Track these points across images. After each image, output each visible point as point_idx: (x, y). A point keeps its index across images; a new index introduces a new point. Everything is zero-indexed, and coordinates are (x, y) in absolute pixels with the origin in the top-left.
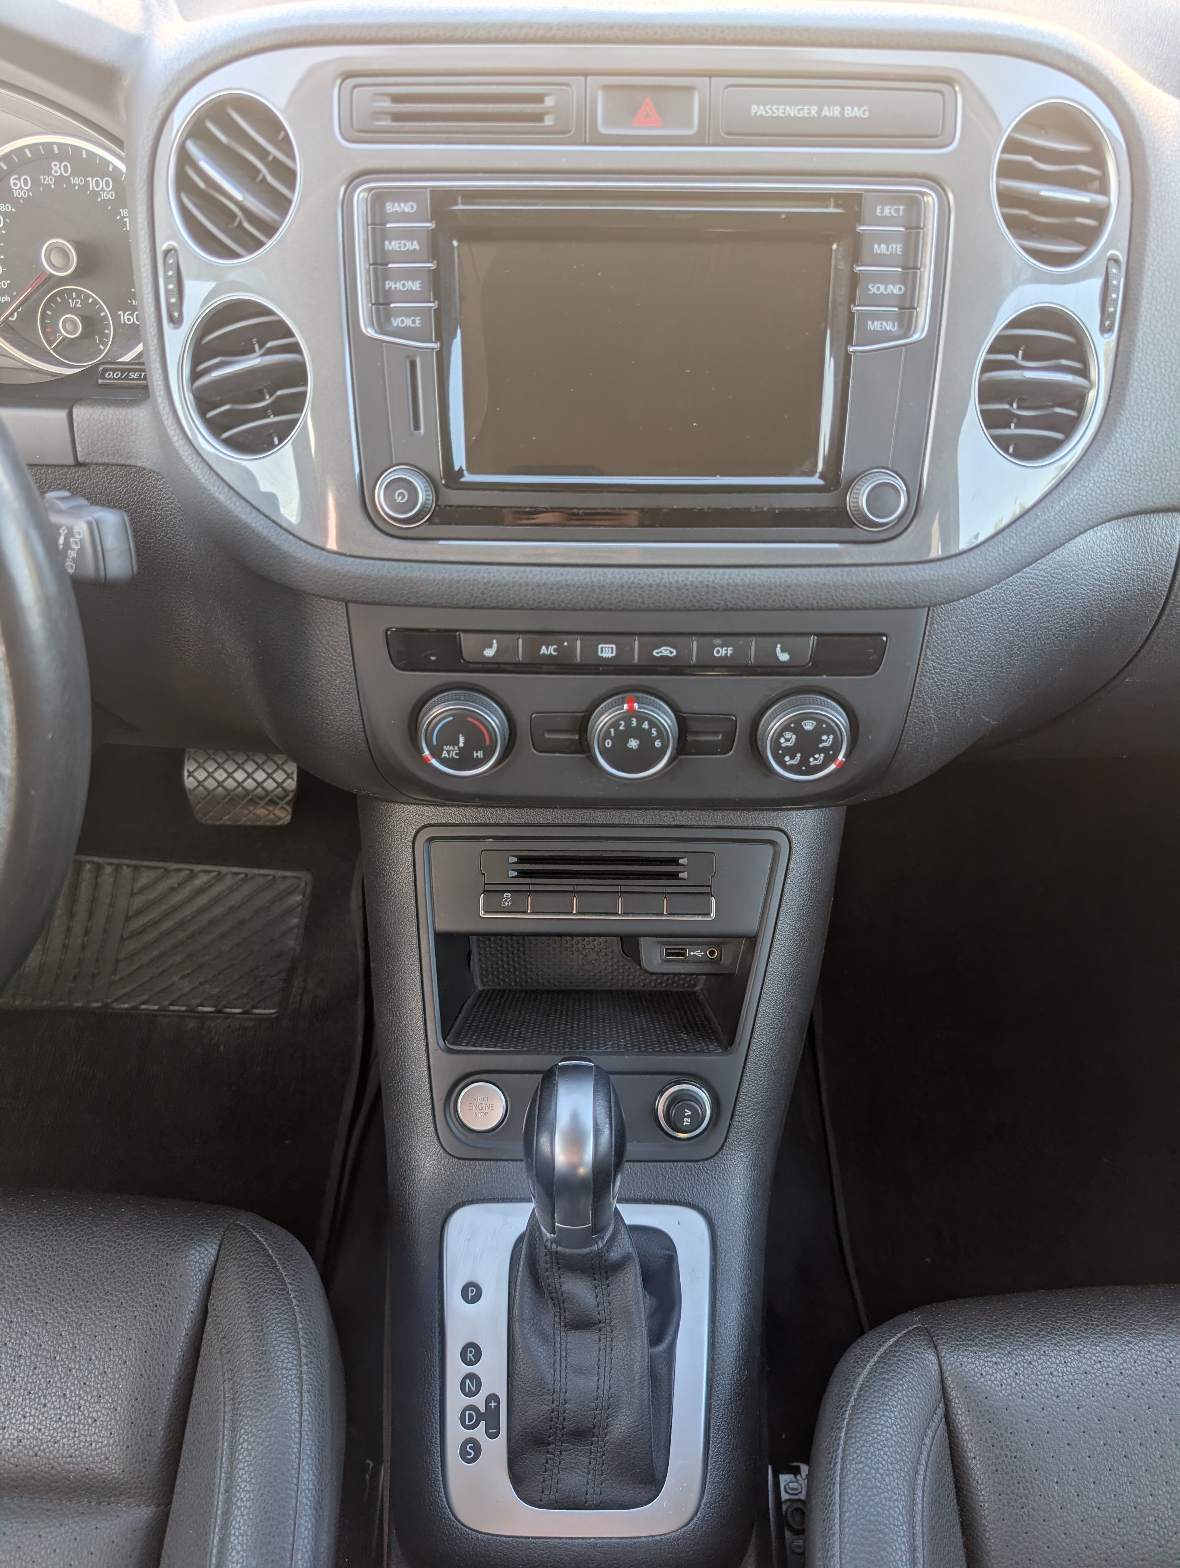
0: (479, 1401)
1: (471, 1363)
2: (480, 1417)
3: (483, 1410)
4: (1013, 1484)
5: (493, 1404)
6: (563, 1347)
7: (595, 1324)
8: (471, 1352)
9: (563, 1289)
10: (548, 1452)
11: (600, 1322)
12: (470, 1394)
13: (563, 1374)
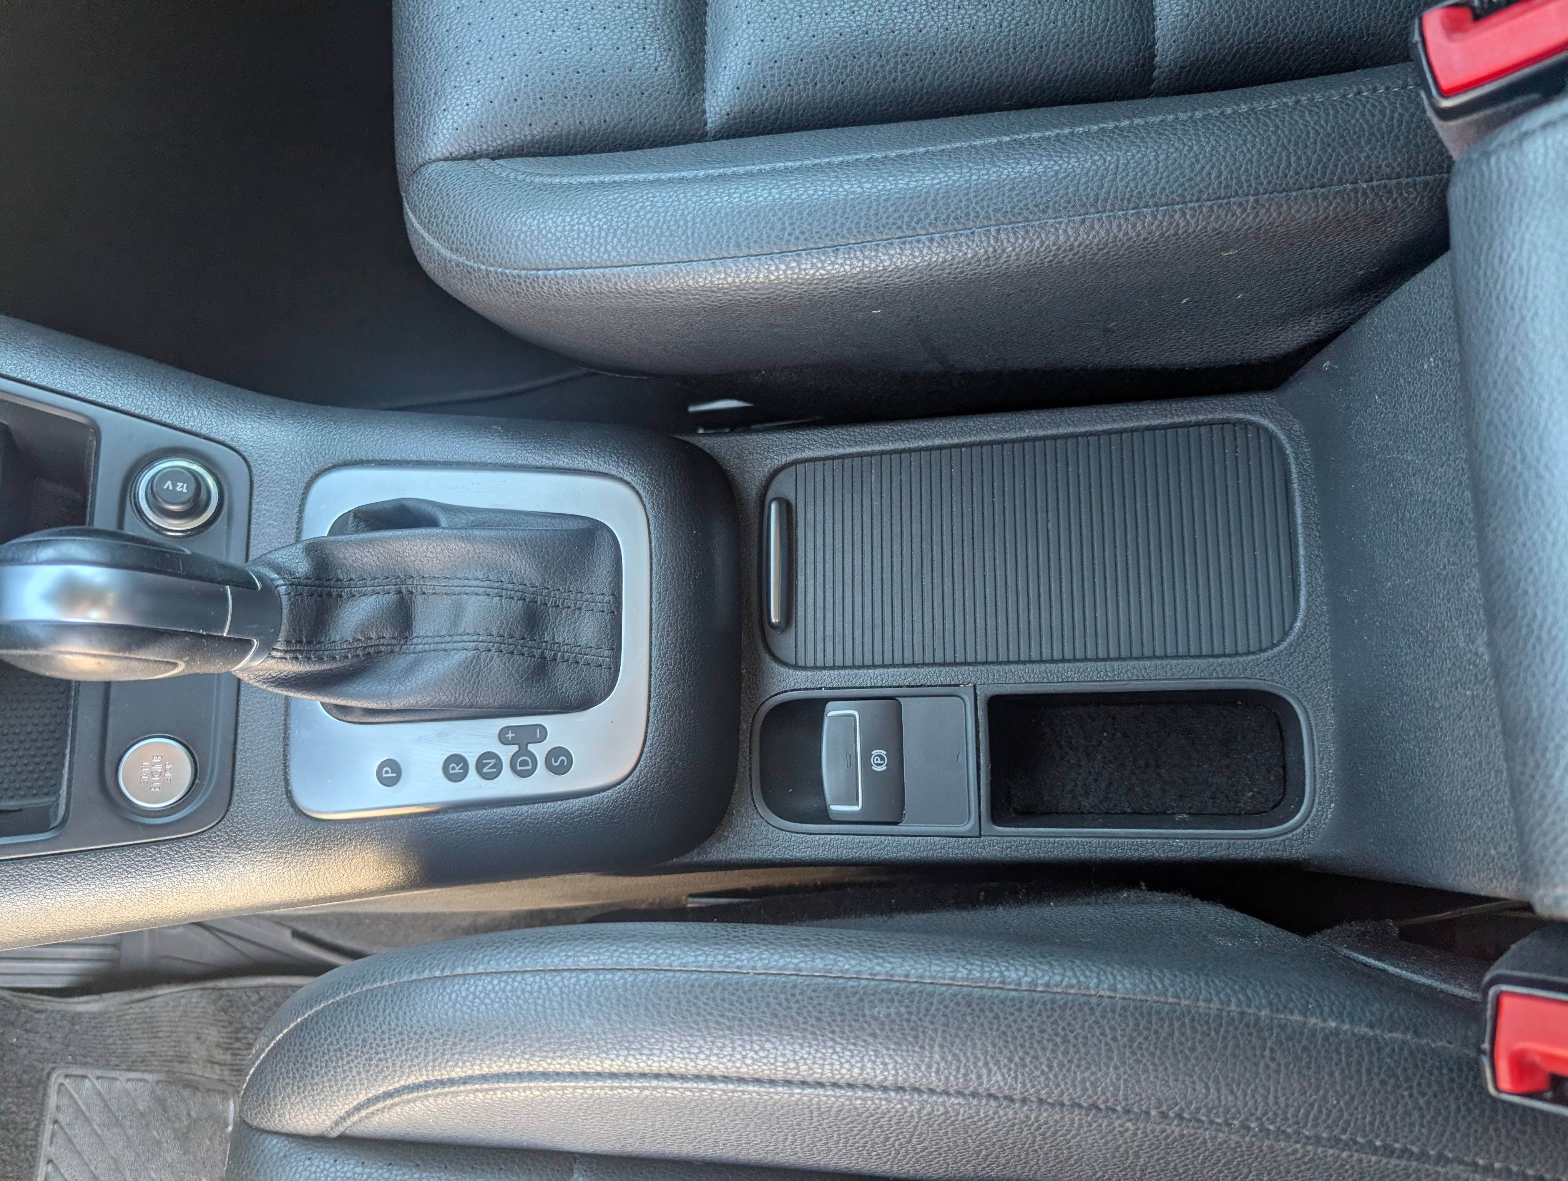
0: (506, 753)
1: (466, 768)
2: (523, 750)
3: (515, 748)
4: (554, 81)
5: (510, 735)
6: (430, 640)
7: (402, 598)
8: (453, 768)
9: (351, 640)
10: (555, 660)
11: (400, 592)
12: (499, 766)
13: (458, 638)
